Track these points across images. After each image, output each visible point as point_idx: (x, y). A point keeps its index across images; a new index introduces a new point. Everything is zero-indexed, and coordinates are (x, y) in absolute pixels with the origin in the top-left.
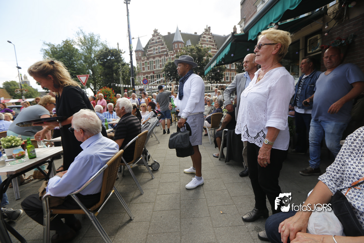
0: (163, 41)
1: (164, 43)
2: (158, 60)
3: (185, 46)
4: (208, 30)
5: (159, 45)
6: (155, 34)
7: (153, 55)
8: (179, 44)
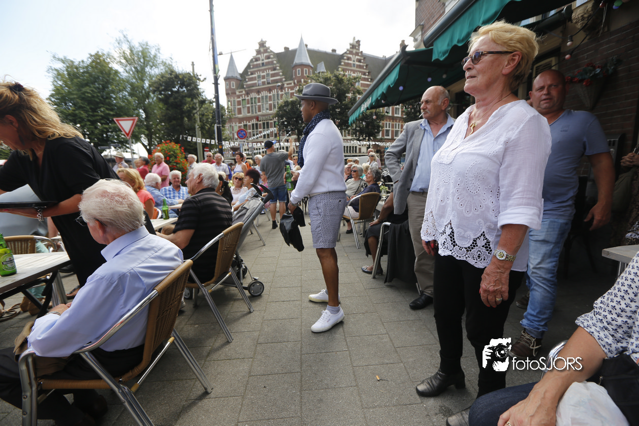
0: (275, 62)
1: (276, 67)
2: (266, 96)
3: (314, 73)
4: (356, 46)
5: (269, 69)
6: (262, 50)
7: (256, 86)
8: (305, 69)
